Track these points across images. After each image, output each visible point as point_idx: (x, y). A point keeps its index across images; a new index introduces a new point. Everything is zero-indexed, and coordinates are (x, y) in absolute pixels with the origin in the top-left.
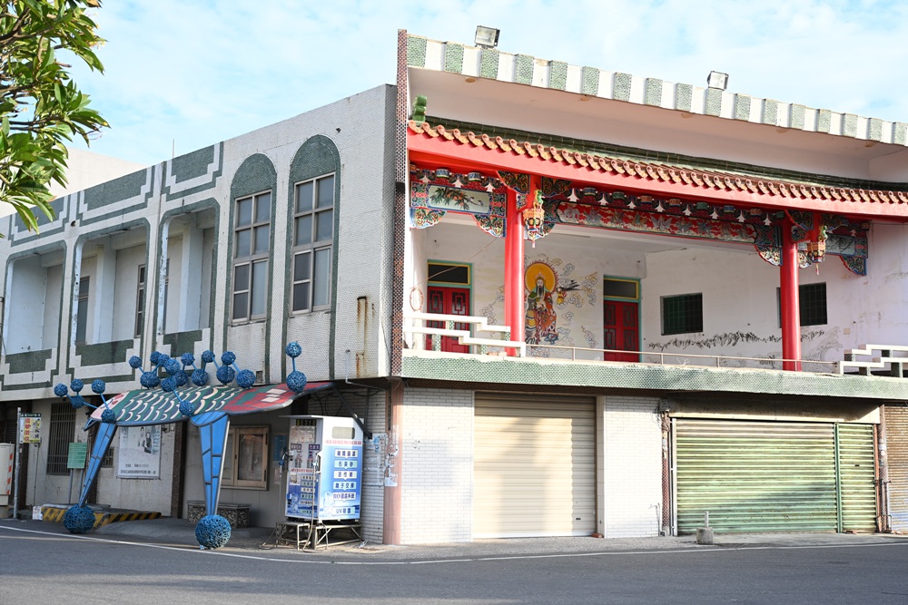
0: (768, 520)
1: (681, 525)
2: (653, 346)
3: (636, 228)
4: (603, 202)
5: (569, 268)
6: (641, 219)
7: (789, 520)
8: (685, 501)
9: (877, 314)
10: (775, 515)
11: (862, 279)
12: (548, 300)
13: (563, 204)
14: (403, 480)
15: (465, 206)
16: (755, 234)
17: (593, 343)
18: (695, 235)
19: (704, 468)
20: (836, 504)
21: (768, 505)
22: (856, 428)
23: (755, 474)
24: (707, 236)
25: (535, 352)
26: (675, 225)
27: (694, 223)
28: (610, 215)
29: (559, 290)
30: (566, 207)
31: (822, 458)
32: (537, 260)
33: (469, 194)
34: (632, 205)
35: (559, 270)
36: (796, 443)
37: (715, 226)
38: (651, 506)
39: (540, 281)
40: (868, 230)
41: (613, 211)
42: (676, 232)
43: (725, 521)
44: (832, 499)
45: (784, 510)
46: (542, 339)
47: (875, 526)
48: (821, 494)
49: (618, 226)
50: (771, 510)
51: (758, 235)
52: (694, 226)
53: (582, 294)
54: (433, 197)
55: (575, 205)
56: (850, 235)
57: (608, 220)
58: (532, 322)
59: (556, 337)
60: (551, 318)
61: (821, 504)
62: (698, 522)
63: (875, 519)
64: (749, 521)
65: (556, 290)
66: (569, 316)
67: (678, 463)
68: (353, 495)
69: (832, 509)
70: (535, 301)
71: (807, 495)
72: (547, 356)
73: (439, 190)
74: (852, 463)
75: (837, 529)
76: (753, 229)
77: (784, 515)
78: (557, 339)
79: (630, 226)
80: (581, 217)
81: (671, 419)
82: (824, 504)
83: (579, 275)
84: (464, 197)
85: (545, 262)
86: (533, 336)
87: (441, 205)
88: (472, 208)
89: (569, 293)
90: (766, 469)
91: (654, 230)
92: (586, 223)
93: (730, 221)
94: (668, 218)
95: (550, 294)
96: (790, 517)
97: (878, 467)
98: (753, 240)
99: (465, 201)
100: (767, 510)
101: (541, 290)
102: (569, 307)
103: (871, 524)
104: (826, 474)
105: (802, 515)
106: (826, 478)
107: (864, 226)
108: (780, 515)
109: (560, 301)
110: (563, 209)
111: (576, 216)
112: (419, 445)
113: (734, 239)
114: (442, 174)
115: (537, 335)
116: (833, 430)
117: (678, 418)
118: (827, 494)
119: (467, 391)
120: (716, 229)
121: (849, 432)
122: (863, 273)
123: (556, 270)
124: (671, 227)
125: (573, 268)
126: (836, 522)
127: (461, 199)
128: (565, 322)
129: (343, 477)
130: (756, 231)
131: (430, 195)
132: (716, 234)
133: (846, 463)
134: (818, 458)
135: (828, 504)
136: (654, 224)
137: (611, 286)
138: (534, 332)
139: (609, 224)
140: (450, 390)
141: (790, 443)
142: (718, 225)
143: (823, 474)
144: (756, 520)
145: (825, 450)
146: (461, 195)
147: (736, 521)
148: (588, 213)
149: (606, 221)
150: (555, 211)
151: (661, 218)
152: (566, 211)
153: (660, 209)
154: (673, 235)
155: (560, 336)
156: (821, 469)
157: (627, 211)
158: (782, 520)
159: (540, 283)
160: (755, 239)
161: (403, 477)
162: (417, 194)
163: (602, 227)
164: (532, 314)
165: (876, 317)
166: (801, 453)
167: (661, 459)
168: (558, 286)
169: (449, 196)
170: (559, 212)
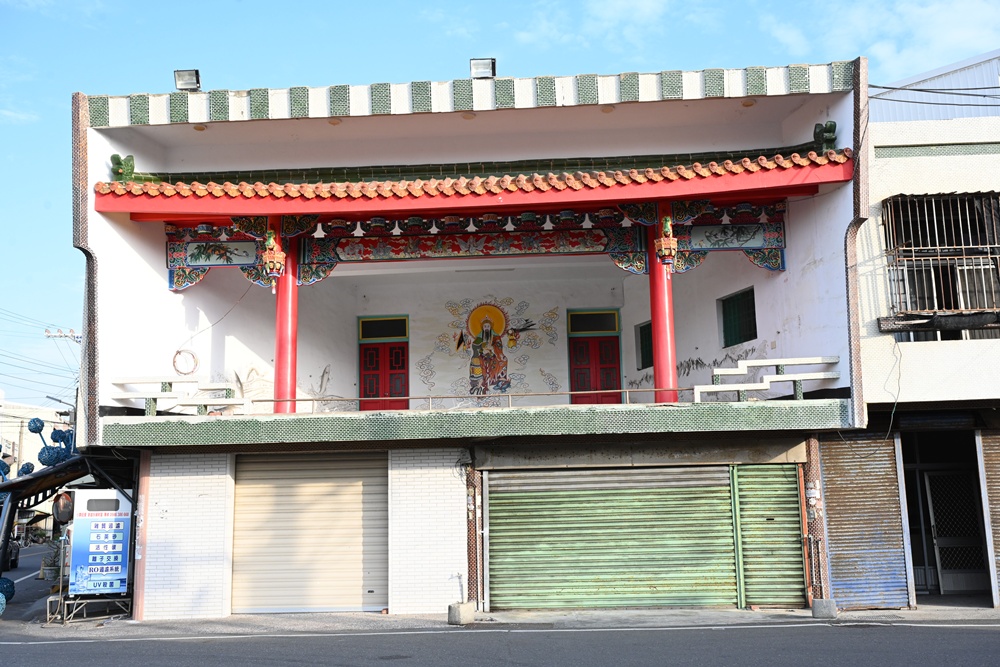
0: (625, 593)
1: (493, 599)
2: (631, 383)
3: (437, 255)
4: (397, 231)
5: (523, 306)
6: (444, 243)
7: (658, 592)
8: (502, 570)
9: (797, 319)
10: (635, 586)
11: (783, 276)
12: (497, 344)
13: (343, 240)
14: (147, 552)
15: (228, 259)
16: (605, 240)
17: (554, 386)
18: (518, 251)
19: (528, 530)
20: (735, 571)
21: (624, 573)
22: (768, 470)
23: (604, 534)
24: (535, 251)
25: (482, 402)
26: (490, 245)
27: (517, 238)
28: (402, 245)
29: (510, 332)
30: (347, 244)
31: (711, 512)
32: (483, 302)
33: (232, 246)
34: (434, 230)
35: (510, 310)
36: (668, 493)
37: (548, 239)
38: (452, 577)
39: (487, 324)
40: (784, 211)
41: (408, 240)
42: (491, 252)
43: (558, 594)
44: (728, 564)
45: (649, 580)
46: (491, 388)
47: (802, 600)
48: (709, 558)
49: (413, 256)
50: (629, 580)
51: (610, 240)
52: (516, 243)
53: (539, 333)
54: (192, 256)
55: (358, 240)
56: (757, 222)
57: (401, 251)
58: (478, 371)
59: (508, 384)
60: (501, 364)
61: (709, 571)
62: (520, 595)
63: (803, 590)
64: (596, 593)
65: (506, 332)
66: (524, 359)
67: (491, 524)
68: (117, 569)
69: (729, 577)
70: (481, 347)
71: (686, 559)
72: (498, 406)
73: (198, 247)
74: (762, 516)
75: (737, 604)
76: (602, 234)
77: (650, 586)
78: (509, 386)
79: (429, 253)
80: (366, 252)
81: (481, 471)
82: (714, 571)
83: (535, 314)
84: (226, 250)
85: (493, 303)
86: (480, 385)
87: (202, 262)
88: (236, 260)
89: (522, 335)
90: (621, 528)
91: (461, 254)
92: (372, 257)
93: (569, 230)
94: (481, 237)
95: (500, 337)
96: (659, 589)
97: (806, 521)
98: (603, 248)
99: (228, 254)
100: (622, 580)
101: (488, 334)
102: (523, 349)
103: (796, 597)
104: (719, 531)
105: (680, 585)
106: (717, 538)
107: (779, 207)
108: (644, 586)
109: (512, 343)
110: (343, 246)
111: (360, 252)
112: (166, 514)
113: (575, 250)
114: (202, 230)
115: (485, 384)
116: (727, 475)
117: (490, 471)
118: (719, 558)
119: (221, 455)
120: (548, 241)
121: (756, 476)
122: (781, 268)
123: (506, 310)
124: (486, 247)
125: (527, 306)
126: (735, 594)
127: (223, 252)
128: (518, 366)
129: (102, 549)
130: (607, 236)
131: (189, 253)
132: (547, 247)
133: (750, 516)
134: (704, 511)
135: (722, 571)
136: (462, 247)
137: (577, 320)
138: (481, 381)
139: (402, 255)
140: (203, 455)
141: (659, 493)
142: (551, 236)
143: (713, 531)
144: (606, 593)
145: (715, 501)
146: (223, 248)
147: (575, 593)
148: (375, 247)
149: (397, 253)
150: (334, 250)
151: (471, 239)
152: (346, 249)
153: (472, 228)
154: (487, 255)
155: (513, 382)
156: (710, 525)
157: (426, 237)
158: (647, 592)
159: (487, 327)
160: (606, 246)
161: (148, 549)
162: (175, 255)
163: (392, 260)
164: (477, 361)
165: (796, 323)
166: (677, 506)
167: (466, 520)
168: (509, 328)
169: (209, 251)
170: (339, 250)
